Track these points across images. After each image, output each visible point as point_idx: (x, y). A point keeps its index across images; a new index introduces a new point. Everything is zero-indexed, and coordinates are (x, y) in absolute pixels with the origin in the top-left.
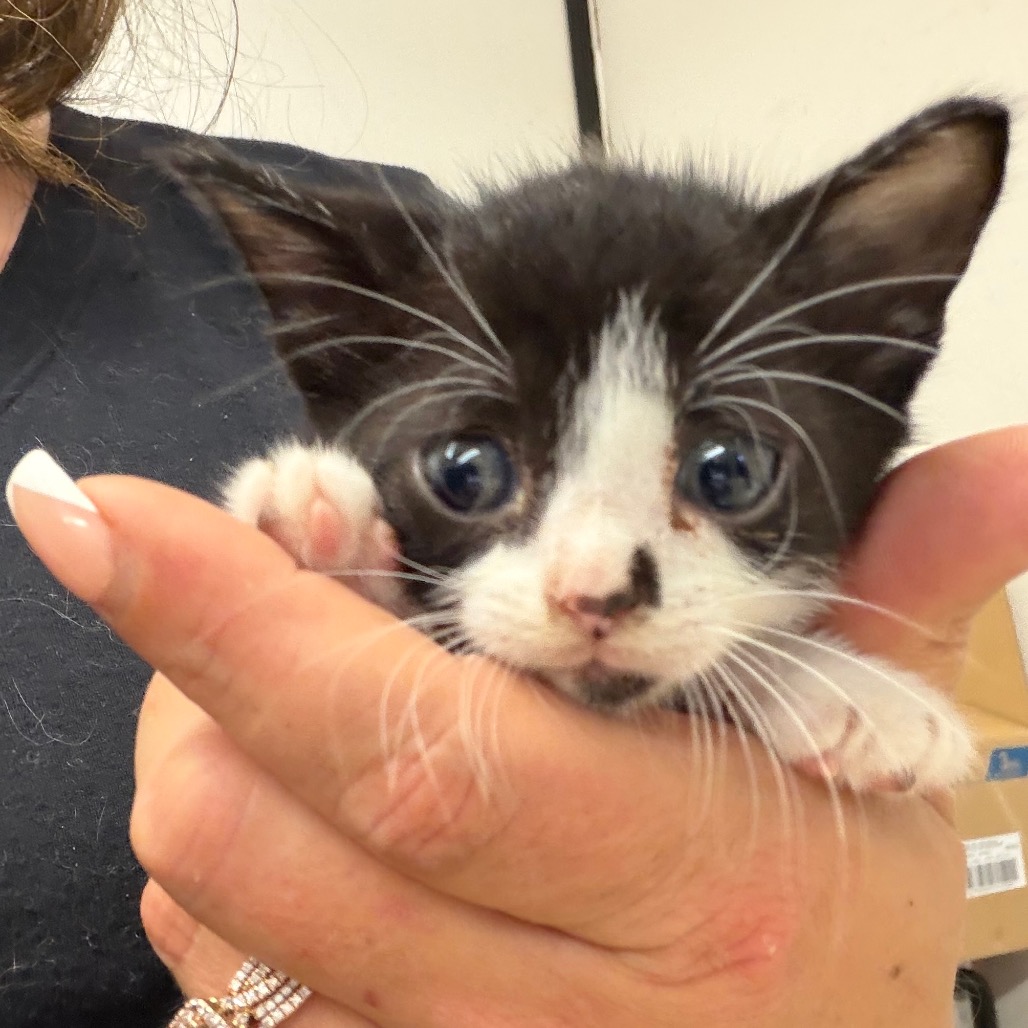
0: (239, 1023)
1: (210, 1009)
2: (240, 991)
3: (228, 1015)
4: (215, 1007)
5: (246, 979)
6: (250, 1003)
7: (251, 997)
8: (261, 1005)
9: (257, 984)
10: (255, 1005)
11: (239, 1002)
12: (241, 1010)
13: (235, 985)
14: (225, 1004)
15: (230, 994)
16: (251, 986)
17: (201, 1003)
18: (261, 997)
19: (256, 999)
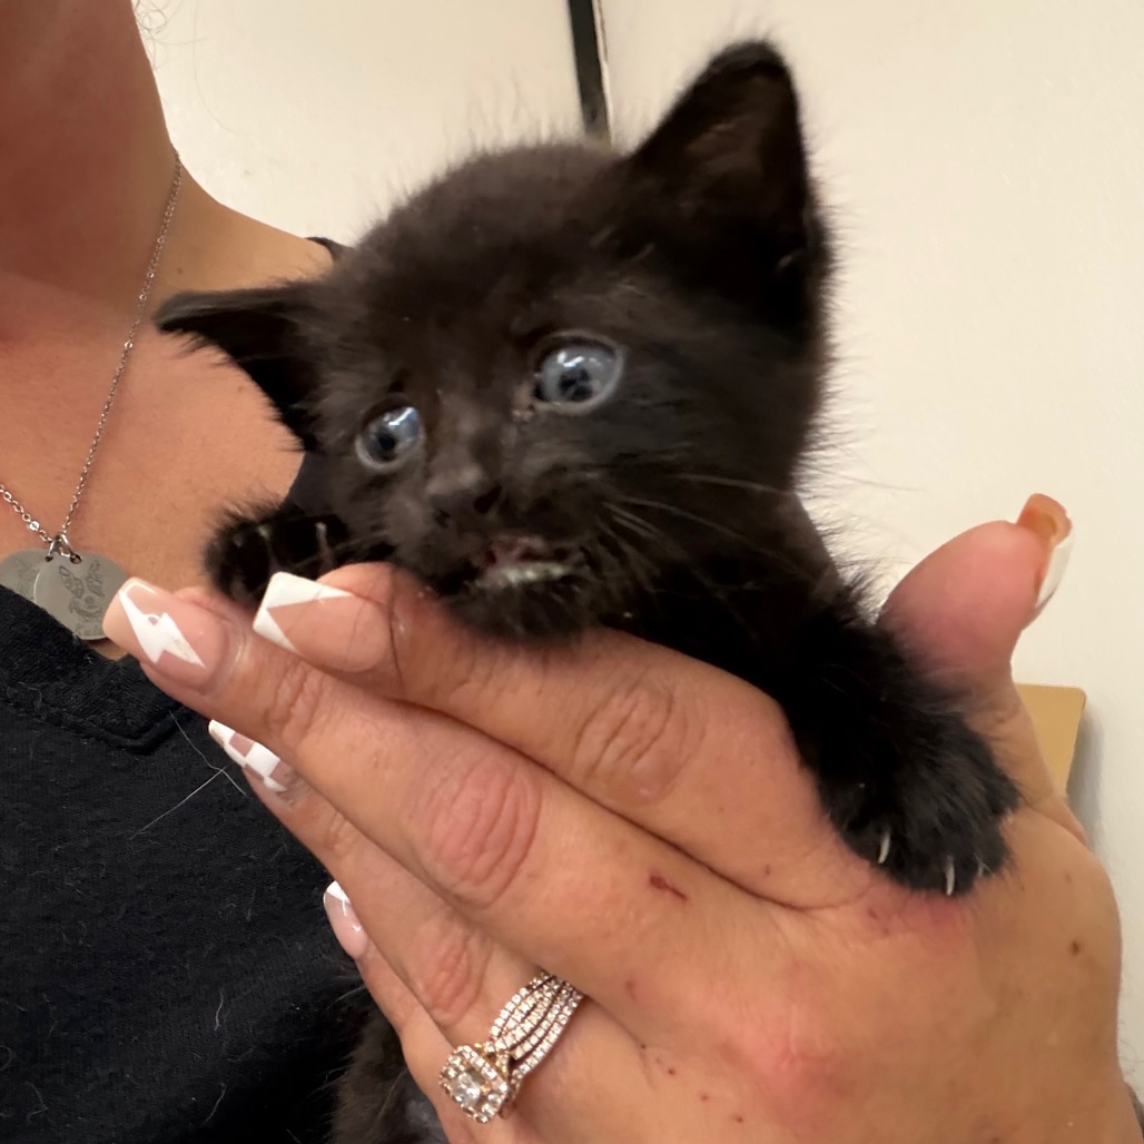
0: (502, 1065)
1: (475, 1054)
2: (500, 1035)
3: (491, 1057)
4: (479, 1051)
5: (504, 1025)
6: (509, 1045)
7: (509, 1041)
8: (519, 1047)
9: (515, 1029)
10: (513, 1047)
11: (500, 1045)
12: (502, 1052)
13: (495, 1031)
14: (489, 1049)
15: (492, 1040)
16: (509, 1030)
17: (467, 1048)
18: (518, 1039)
19: (515, 1042)
